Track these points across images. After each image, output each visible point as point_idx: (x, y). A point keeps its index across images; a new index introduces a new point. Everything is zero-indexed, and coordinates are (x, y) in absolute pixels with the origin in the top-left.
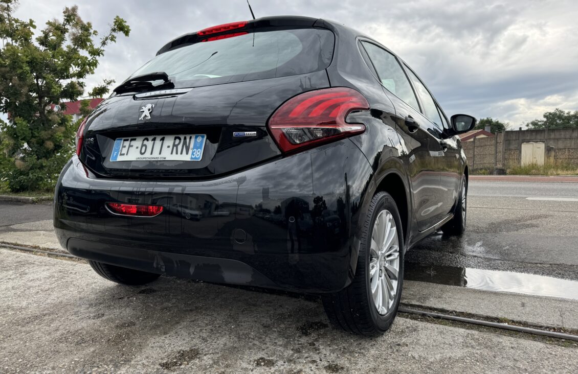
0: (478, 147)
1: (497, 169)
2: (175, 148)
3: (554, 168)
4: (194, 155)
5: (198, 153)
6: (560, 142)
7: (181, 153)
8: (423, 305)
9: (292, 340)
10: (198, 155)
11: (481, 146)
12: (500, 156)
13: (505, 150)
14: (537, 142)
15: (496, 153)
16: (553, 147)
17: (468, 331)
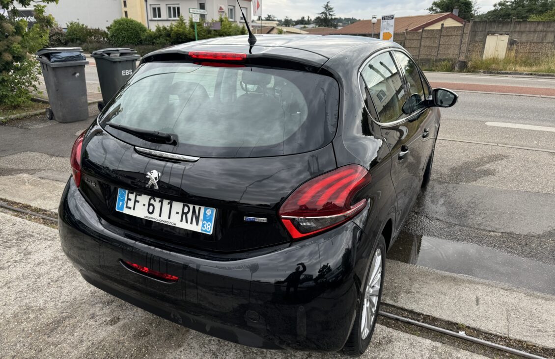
0: (444, 36)
1: (459, 61)
2: (184, 216)
3: (513, 63)
4: (204, 228)
5: (208, 226)
6: (524, 35)
7: (191, 223)
8: (396, 304)
9: (289, 355)
10: (208, 228)
11: (448, 36)
12: (464, 47)
13: (470, 41)
14: (502, 34)
15: (461, 43)
16: (517, 40)
17: (434, 343)
